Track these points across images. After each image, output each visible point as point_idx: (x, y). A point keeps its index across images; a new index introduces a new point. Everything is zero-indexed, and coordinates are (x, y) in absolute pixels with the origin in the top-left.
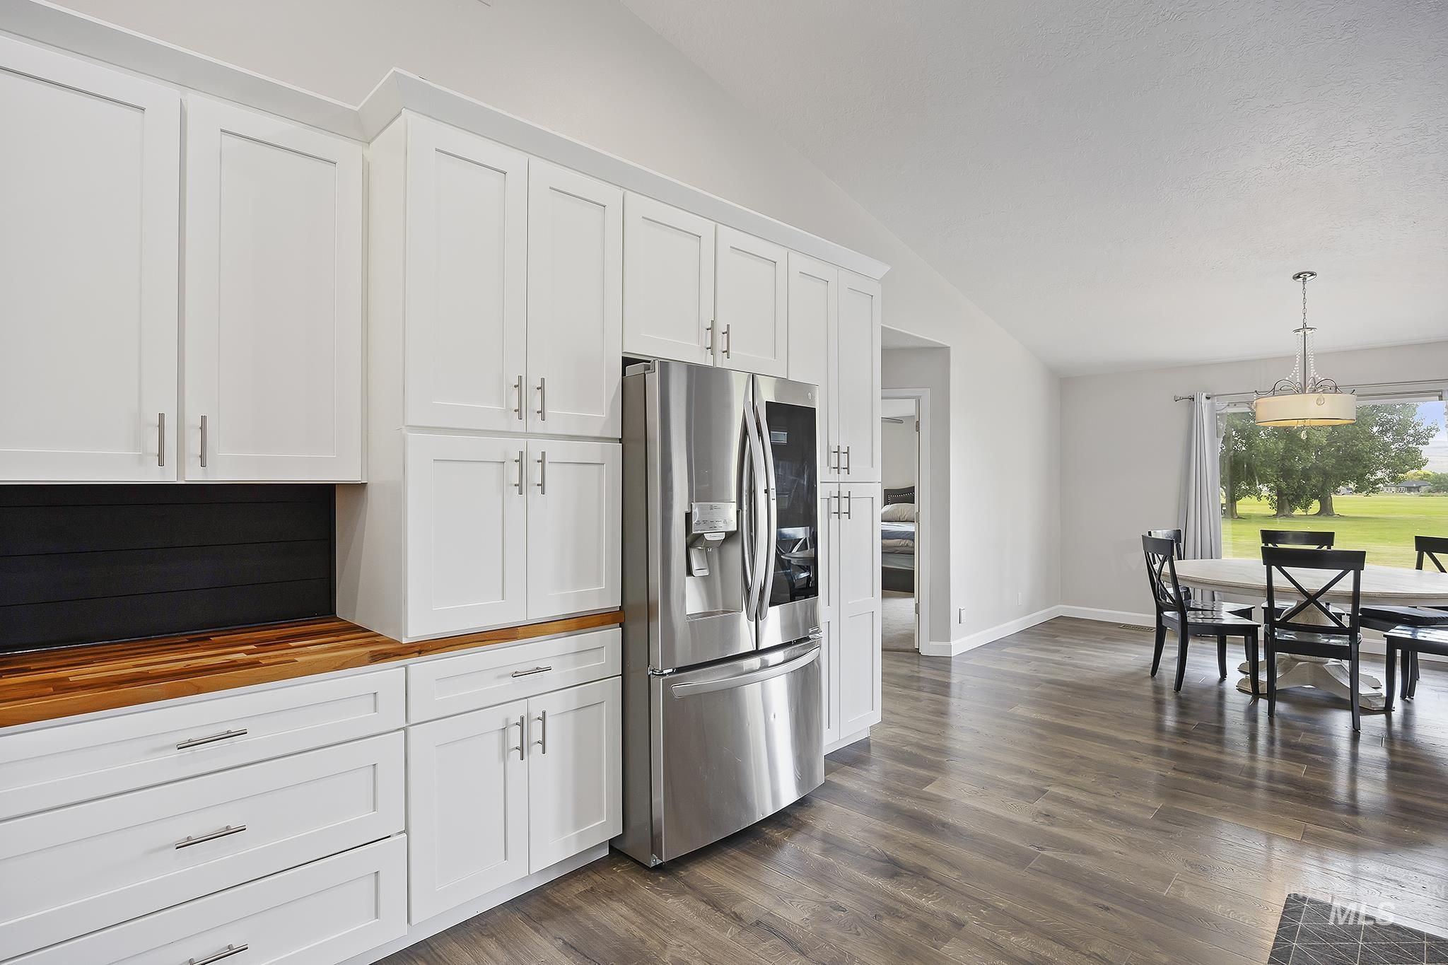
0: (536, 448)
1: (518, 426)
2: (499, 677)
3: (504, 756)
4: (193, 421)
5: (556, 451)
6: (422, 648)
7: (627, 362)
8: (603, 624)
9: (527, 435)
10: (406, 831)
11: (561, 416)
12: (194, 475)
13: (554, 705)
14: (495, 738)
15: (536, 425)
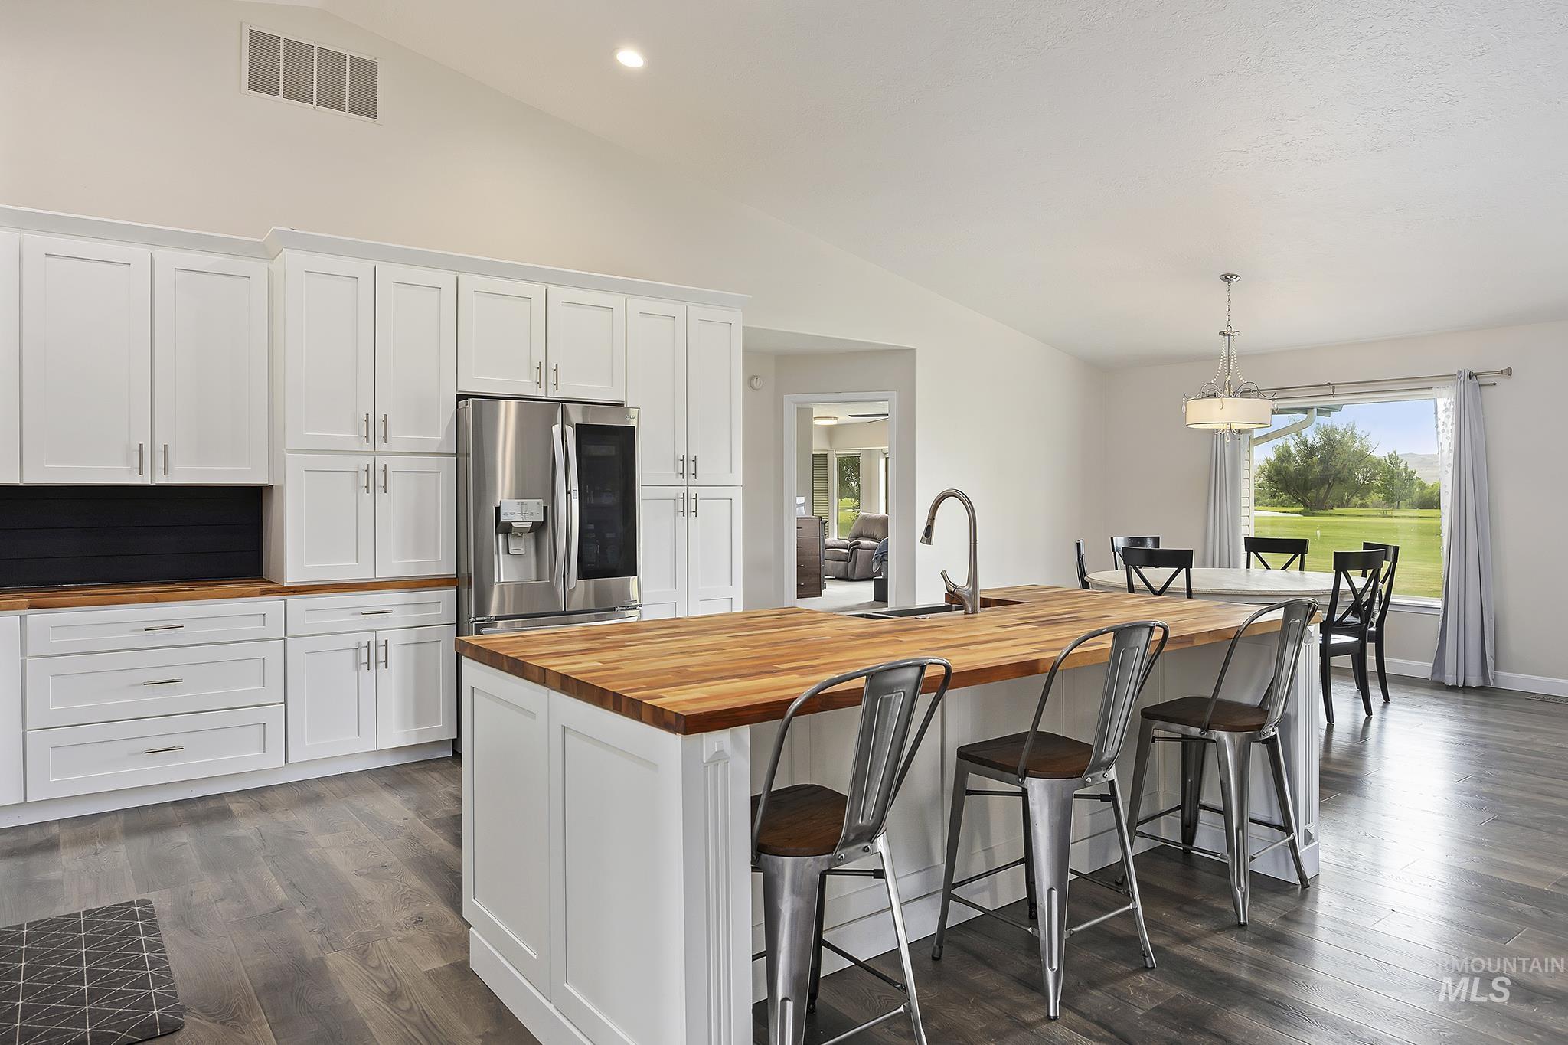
0: (382, 461)
1: (369, 447)
2: (353, 614)
3: (358, 665)
4: (160, 447)
5: (395, 463)
6: (296, 590)
7: (460, 397)
8: (439, 586)
9: (375, 453)
10: (285, 703)
11: (399, 438)
12: (161, 480)
13: (395, 638)
14: (351, 654)
15: (382, 447)
